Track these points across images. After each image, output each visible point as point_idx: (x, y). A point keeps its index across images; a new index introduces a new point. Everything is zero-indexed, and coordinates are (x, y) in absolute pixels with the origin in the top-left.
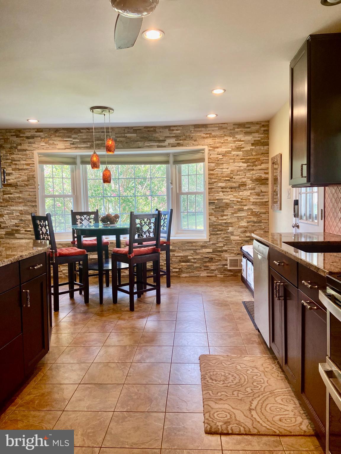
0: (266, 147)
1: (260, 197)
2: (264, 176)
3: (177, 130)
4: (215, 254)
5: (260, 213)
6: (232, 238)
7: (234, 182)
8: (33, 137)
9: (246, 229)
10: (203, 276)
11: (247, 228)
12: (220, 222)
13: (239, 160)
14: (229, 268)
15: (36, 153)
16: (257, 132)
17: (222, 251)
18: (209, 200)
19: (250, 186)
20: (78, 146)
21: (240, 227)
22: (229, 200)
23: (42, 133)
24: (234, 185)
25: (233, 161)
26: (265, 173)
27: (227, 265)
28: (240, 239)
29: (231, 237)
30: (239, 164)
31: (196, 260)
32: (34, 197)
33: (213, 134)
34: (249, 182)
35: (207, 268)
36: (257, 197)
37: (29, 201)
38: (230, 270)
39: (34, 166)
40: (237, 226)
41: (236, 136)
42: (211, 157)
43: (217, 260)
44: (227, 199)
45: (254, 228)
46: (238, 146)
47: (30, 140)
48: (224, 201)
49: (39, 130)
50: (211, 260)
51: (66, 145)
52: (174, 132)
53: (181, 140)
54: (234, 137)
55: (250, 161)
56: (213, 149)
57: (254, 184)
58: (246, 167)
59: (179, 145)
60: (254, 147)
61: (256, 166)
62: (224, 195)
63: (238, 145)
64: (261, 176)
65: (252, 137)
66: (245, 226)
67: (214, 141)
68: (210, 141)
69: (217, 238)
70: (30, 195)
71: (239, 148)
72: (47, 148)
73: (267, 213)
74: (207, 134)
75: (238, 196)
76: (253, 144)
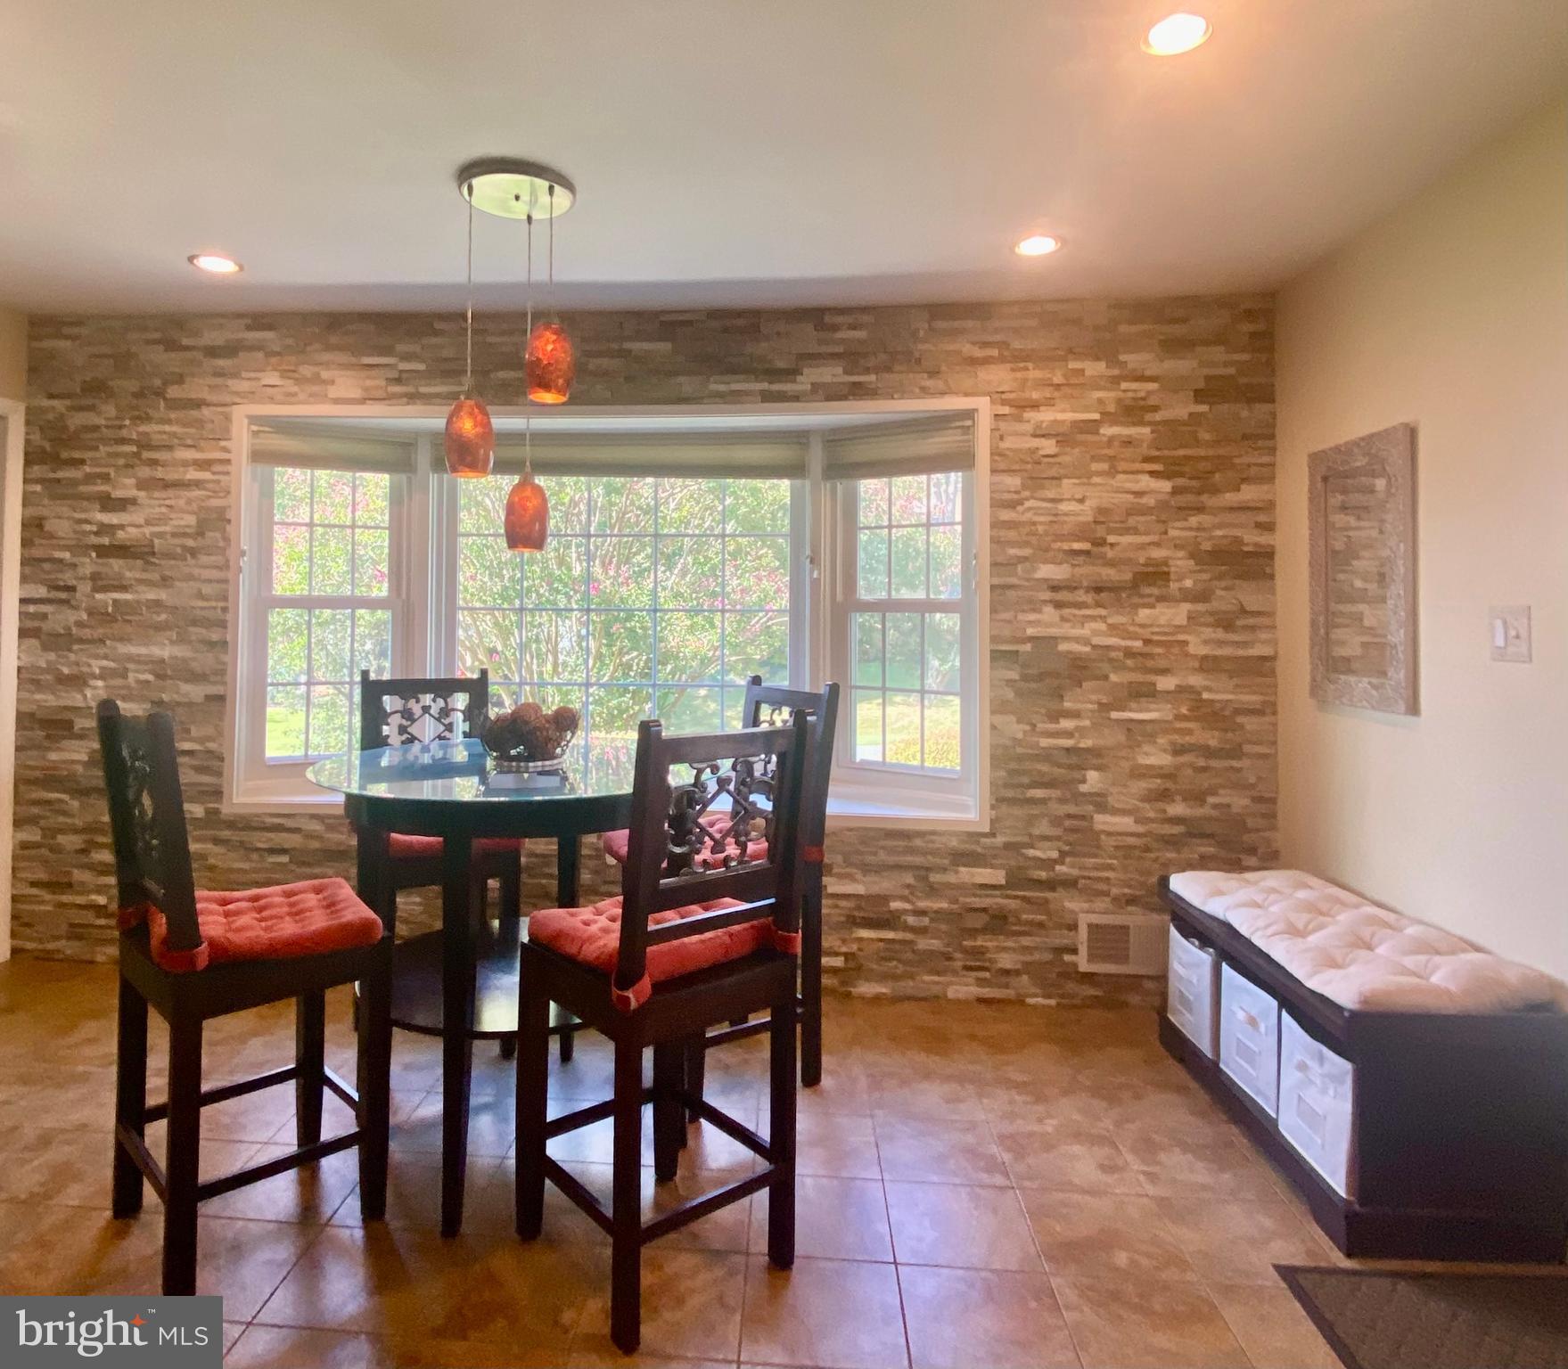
0: (1262, 409)
1: (1236, 637)
2: (1252, 538)
3: (853, 327)
4: (1016, 897)
5: (1237, 712)
6: (1102, 821)
7: (1111, 563)
8: (231, 350)
9: (1169, 785)
10: (960, 996)
11: (1170, 776)
12: (1045, 742)
13: (1133, 461)
14: (1084, 966)
15: (241, 415)
16: (1219, 339)
17: (1051, 885)
18: (994, 639)
19: (1188, 583)
20: (423, 390)
21: (1139, 773)
22: (1086, 642)
23: (269, 335)
24: (1109, 574)
25: (1105, 466)
26: (1258, 525)
27: (1074, 951)
28: (1141, 829)
29: (1099, 818)
30: (1137, 482)
31: (926, 921)
32: (221, 604)
33: (1017, 344)
34: (1180, 562)
35: (977, 963)
36: (1220, 634)
37: (194, 623)
38: (1089, 978)
39: (228, 473)
40: (1126, 765)
41: (1122, 358)
42: (1003, 445)
43: (1031, 923)
44: (1077, 640)
45: (1205, 781)
46: (1128, 402)
47: (221, 362)
48: (1063, 647)
49: (262, 320)
50: (999, 922)
51: (369, 383)
52: (839, 335)
53: (867, 371)
54: (1112, 360)
55: (1187, 469)
56: (1013, 411)
57: (1205, 576)
58: (1167, 497)
59: (857, 391)
60: (1204, 408)
61: (1215, 491)
62: (1063, 619)
63: (1130, 394)
64: (1238, 541)
65: (1195, 364)
66: (1161, 768)
67: (1019, 375)
68: (1000, 376)
69: (1031, 820)
70: (200, 596)
71: (1133, 411)
72: (290, 398)
73: (1268, 711)
74: (985, 345)
75: (1131, 629)
76: (1199, 396)
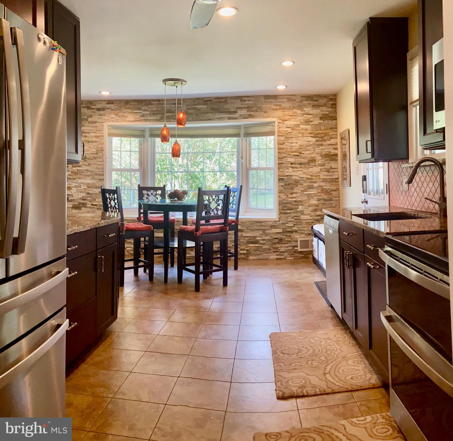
0: (334, 121)
1: (330, 174)
2: (333, 152)
3: (249, 101)
4: (284, 235)
5: (331, 191)
6: (302, 217)
7: (303, 158)
8: (103, 109)
9: (317, 208)
10: (272, 258)
11: (317, 206)
12: (290, 200)
13: (307, 134)
14: (300, 250)
15: (106, 125)
16: (325, 105)
17: (291, 232)
18: (279, 176)
19: (320, 162)
21: (310, 206)
22: (298, 176)
23: (112, 105)
24: (303, 161)
25: (301, 135)
26: (334, 148)
27: (297, 247)
28: (311, 218)
29: (302, 216)
30: (308, 139)
31: (265, 242)
32: (102, 170)
33: (283, 106)
34: (318, 158)
35: (276, 250)
36: (327, 173)
37: (96, 174)
38: (301, 252)
39: (103, 139)
40: (308, 204)
41: (304, 109)
42: (280, 130)
43: (287, 241)
44: (296, 176)
45: (325, 206)
46: (306, 120)
47: (101, 112)
48: (293, 178)
49: (110, 102)
50: (281, 241)
51: (136, 117)
52: (246, 103)
54: (302, 110)
55: (319, 136)
56: (282, 121)
57: (324, 160)
58: (314, 142)
59: (250, 116)
60: (322, 121)
61: (325, 141)
62: (293, 171)
63: (306, 118)
64: (330, 152)
65: (320, 111)
66: (315, 204)
67: (283, 113)
68: (279, 113)
69: (287, 217)
70: (98, 168)
71: (307, 122)
72: (117, 121)
73: (337, 190)
74: (276, 105)
75: (308, 173)
76: (321, 118)
